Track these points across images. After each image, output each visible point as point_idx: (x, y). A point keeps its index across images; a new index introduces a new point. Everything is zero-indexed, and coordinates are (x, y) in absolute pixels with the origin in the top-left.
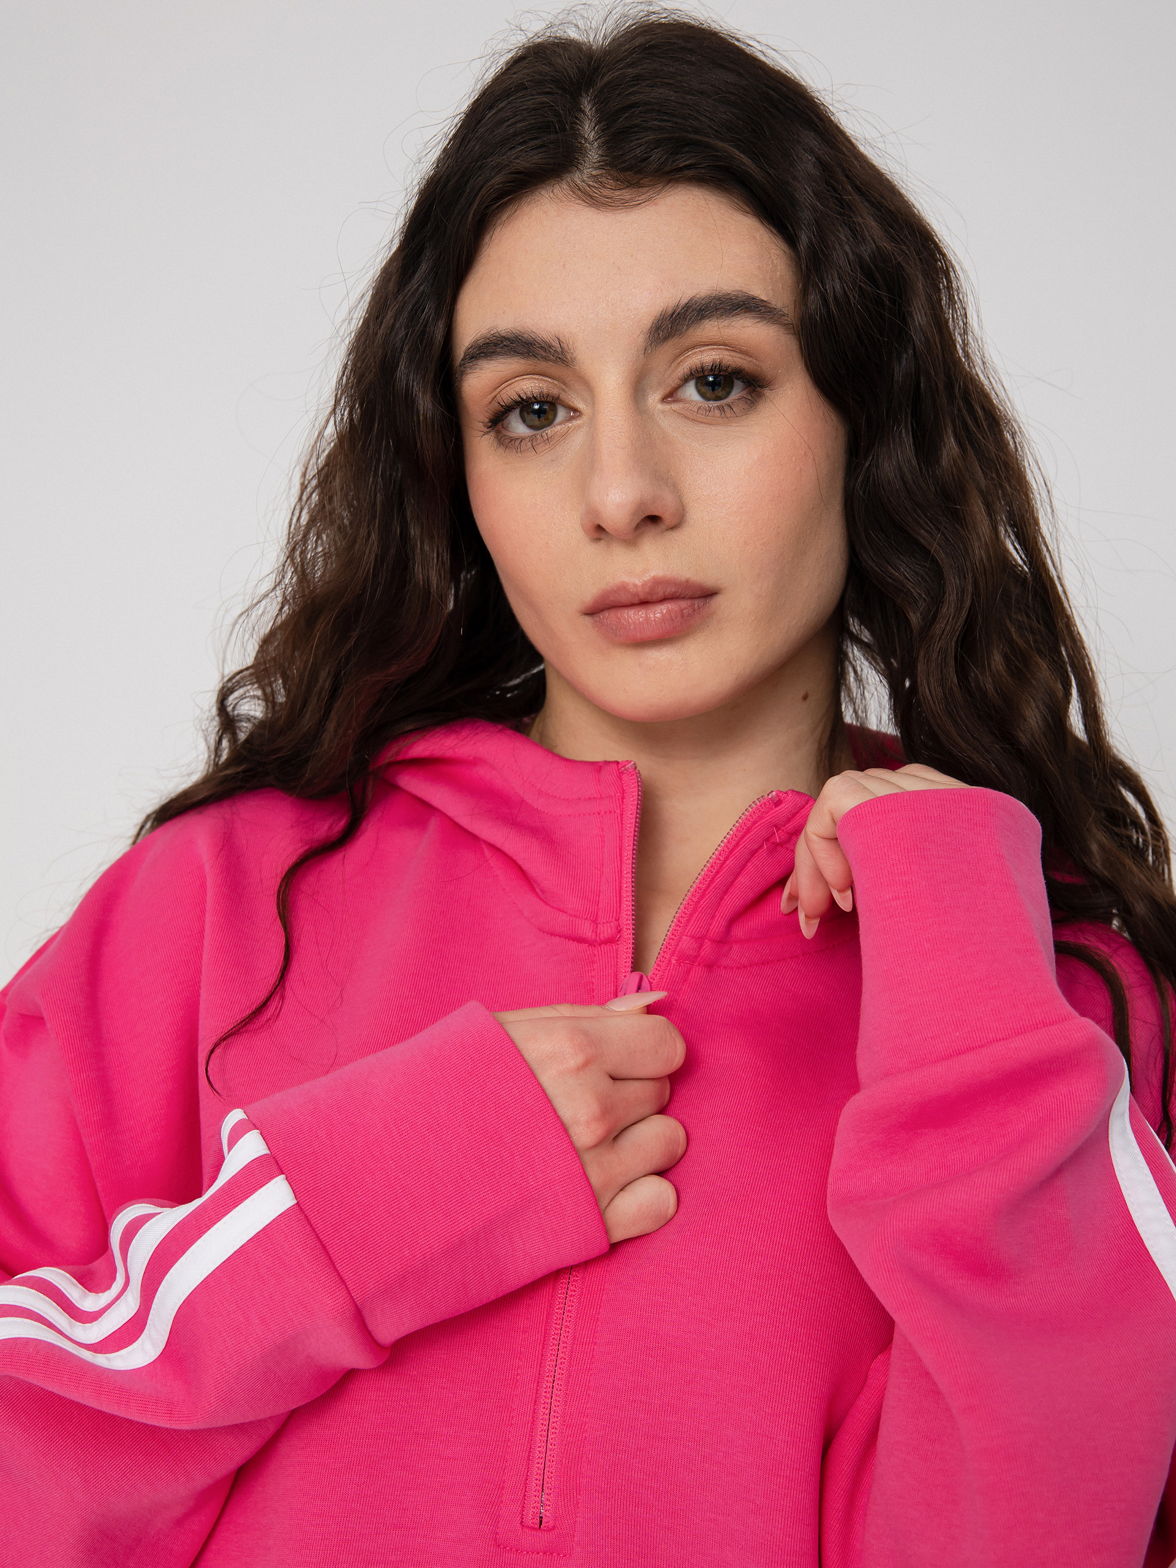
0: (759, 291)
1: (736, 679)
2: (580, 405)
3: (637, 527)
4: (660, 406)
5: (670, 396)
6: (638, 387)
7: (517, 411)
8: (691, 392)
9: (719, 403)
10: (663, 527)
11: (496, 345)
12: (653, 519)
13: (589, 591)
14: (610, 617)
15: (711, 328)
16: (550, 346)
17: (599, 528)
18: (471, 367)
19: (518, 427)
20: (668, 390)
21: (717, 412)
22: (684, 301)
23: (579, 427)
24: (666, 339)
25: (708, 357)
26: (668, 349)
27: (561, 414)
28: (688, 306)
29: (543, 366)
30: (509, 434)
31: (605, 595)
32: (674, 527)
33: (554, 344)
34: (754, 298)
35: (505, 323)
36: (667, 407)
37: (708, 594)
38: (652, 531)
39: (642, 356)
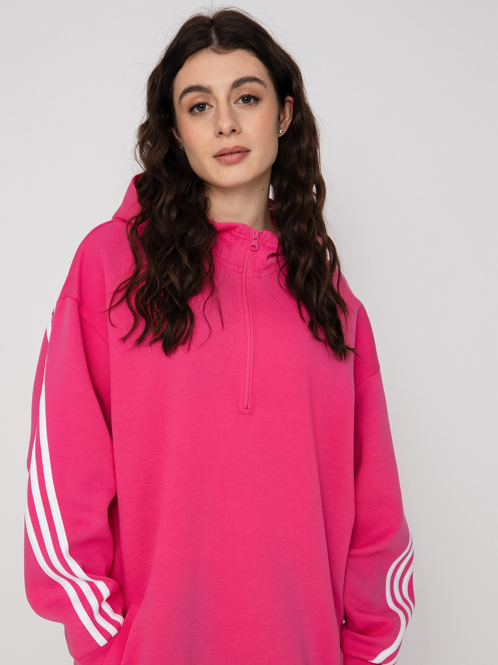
0: (258, 77)
1: (254, 175)
2: (213, 105)
3: (230, 132)
4: (233, 105)
5: (235, 102)
6: (228, 99)
7: (196, 107)
8: (241, 101)
9: (248, 104)
10: (236, 133)
11: (192, 89)
12: (234, 131)
13: (216, 150)
14: (222, 158)
15: (247, 85)
16: (207, 88)
17: (221, 133)
18: (184, 95)
19: (196, 110)
20: (236, 101)
21: (249, 106)
22: (241, 78)
23: (213, 110)
24: (236, 87)
25: (246, 93)
26: (236, 90)
27: (207, 107)
28: (241, 79)
29: (204, 94)
30: (195, 112)
31: (221, 151)
32: (239, 133)
33: (208, 88)
34: (257, 78)
35: (194, 82)
36: (236, 105)
37: (248, 151)
38: (233, 134)
39: (230, 91)
